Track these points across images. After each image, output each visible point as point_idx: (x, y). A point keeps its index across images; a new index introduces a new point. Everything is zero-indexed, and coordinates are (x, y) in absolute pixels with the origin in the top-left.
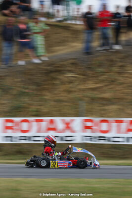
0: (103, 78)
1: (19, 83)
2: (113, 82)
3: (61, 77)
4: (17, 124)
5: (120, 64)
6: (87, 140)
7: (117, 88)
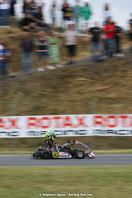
0: (108, 81)
1: (39, 87)
2: (117, 84)
3: (74, 81)
4: (39, 121)
5: (123, 69)
6: (97, 133)
7: (121, 90)
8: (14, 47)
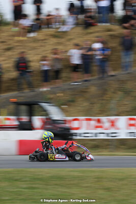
8: (114, 45)
